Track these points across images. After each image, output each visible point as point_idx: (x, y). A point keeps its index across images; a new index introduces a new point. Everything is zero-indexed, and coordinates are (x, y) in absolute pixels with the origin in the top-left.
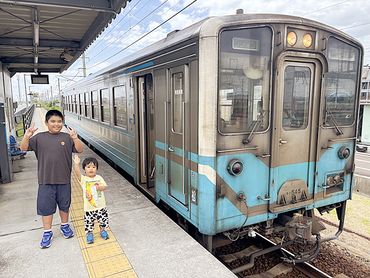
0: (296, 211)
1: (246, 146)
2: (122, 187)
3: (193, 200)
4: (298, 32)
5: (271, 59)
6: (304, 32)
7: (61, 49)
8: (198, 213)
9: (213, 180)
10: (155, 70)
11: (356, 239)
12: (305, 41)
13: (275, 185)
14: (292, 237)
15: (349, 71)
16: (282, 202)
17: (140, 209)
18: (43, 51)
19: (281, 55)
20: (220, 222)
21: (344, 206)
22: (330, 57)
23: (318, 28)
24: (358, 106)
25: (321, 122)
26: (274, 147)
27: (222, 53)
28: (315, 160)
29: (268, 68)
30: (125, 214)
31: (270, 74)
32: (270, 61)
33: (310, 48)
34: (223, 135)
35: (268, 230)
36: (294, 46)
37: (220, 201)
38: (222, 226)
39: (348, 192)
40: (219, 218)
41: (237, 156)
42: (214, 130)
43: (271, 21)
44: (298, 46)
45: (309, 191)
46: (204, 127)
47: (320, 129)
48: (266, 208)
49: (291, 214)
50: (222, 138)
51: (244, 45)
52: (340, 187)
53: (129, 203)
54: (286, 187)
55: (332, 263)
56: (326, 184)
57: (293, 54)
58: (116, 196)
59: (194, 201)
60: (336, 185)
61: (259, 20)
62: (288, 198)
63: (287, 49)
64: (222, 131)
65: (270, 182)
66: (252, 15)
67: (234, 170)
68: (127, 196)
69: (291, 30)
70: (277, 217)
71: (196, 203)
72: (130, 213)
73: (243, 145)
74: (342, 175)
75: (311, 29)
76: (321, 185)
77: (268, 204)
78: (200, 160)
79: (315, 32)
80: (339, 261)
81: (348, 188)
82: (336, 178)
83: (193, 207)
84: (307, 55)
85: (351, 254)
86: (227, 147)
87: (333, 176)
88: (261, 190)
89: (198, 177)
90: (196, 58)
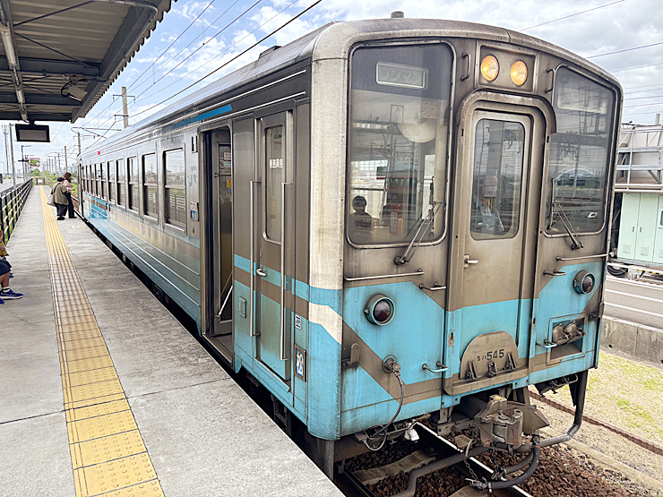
0: (495, 391)
1: (400, 269)
2: (173, 340)
3: (299, 372)
4: (501, 56)
5: (450, 104)
6: (512, 56)
7: (63, 77)
8: (307, 397)
9: (336, 334)
10: (235, 120)
11: (606, 438)
12: (514, 74)
13: (455, 344)
14: (486, 442)
15: (597, 132)
16: (468, 375)
17: (202, 386)
18: (32, 80)
19: (469, 98)
20: (348, 414)
21: (584, 380)
22: (559, 105)
23: (538, 51)
24: (610, 196)
25: (542, 226)
26: (454, 272)
27: (356, 91)
28: (532, 297)
29: (445, 121)
30: (173, 395)
31: (448, 133)
32: (448, 109)
33: (522, 87)
34: (356, 249)
35: (443, 427)
36: (494, 83)
37: (350, 376)
38: (354, 422)
39: (591, 355)
40: (347, 407)
41: (383, 287)
42: (338, 238)
43: (451, 33)
44: (501, 82)
45: (520, 353)
46: (321, 232)
47: (541, 237)
48: (438, 385)
49: (486, 396)
50: (355, 254)
51: (398, 76)
52: (577, 345)
53: (182, 373)
54: (476, 346)
55: (561, 486)
56: (550, 340)
57: (491, 96)
58: (159, 359)
59: (301, 373)
60: (570, 341)
61: (427, 32)
62: (481, 367)
63: (480, 87)
64: (354, 240)
65: (446, 337)
66: (415, 20)
67: (377, 314)
68: (180, 359)
69: (488, 51)
70: (458, 402)
71: (305, 377)
72: (181, 392)
73: (395, 266)
74: (580, 323)
75: (525, 52)
76: (541, 342)
77: (443, 379)
78: (312, 296)
79: (533, 57)
80: (573, 483)
81: (591, 347)
82: (570, 329)
83: (298, 384)
84: (517, 99)
85: (596, 465)
86: (364, 270)
87: (564, 325)
88: (429, 353)
89: (308, 327)
90: (307, 100)
